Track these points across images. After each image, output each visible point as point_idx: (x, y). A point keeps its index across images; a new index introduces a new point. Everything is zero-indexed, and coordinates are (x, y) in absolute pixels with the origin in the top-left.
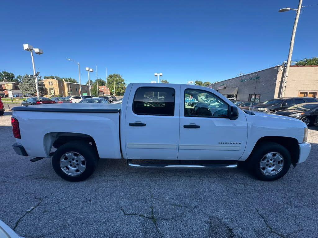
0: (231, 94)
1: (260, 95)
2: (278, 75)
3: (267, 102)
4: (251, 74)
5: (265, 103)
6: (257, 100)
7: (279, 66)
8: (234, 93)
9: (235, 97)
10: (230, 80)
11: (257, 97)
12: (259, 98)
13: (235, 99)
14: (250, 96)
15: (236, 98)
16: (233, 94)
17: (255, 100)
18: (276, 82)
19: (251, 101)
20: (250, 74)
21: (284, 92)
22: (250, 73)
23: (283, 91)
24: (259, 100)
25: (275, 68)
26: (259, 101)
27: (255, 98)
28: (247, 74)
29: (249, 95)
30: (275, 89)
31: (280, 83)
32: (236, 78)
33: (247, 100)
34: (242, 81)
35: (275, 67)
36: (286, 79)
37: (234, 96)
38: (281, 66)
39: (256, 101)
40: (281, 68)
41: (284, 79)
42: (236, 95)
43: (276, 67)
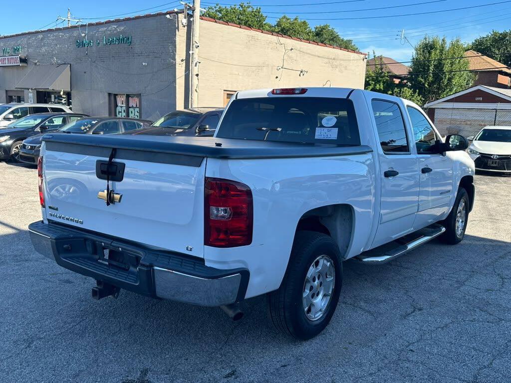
0: (51, 88)
1: (139, 95)
2: (178, 39)
3: (162, 120)
4: (106, 23)
5: (157, 124)
6: (134, 114)
7: (177, 13)
8: (61, 84)
9: (63, 101)
10: (40, 36)
11: (133, 102)
12: (140, 108)
13: (66, 109)
14: (113, 97)
15: (69, 104)
16: (57, 89)
17: (128, 115)
18: (175, 60)
19: (119, 116)
20: (103, 23)
21: (196, 90)
22: (102, 21)
23: (194, 88)
24: (140, 113)
25: (168, 16)
26: (140, 117)
27: (128, 107)
28: (94, 22)
29: (110, 94)
30: (175, 81)
31: (184, 63)
32: (60, 29)
33: (105, 114)
34: (80, 44)
35: (167, 13)
36: (196, 53)
37: (59, 97)
38: (182, 12)
39: (131, 115)
40: (182, 19)
41: (193, 53)
42: (69, 95)
43: (169, 13)
